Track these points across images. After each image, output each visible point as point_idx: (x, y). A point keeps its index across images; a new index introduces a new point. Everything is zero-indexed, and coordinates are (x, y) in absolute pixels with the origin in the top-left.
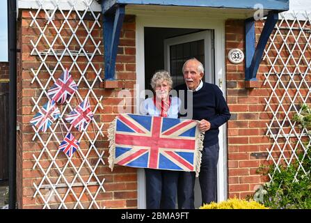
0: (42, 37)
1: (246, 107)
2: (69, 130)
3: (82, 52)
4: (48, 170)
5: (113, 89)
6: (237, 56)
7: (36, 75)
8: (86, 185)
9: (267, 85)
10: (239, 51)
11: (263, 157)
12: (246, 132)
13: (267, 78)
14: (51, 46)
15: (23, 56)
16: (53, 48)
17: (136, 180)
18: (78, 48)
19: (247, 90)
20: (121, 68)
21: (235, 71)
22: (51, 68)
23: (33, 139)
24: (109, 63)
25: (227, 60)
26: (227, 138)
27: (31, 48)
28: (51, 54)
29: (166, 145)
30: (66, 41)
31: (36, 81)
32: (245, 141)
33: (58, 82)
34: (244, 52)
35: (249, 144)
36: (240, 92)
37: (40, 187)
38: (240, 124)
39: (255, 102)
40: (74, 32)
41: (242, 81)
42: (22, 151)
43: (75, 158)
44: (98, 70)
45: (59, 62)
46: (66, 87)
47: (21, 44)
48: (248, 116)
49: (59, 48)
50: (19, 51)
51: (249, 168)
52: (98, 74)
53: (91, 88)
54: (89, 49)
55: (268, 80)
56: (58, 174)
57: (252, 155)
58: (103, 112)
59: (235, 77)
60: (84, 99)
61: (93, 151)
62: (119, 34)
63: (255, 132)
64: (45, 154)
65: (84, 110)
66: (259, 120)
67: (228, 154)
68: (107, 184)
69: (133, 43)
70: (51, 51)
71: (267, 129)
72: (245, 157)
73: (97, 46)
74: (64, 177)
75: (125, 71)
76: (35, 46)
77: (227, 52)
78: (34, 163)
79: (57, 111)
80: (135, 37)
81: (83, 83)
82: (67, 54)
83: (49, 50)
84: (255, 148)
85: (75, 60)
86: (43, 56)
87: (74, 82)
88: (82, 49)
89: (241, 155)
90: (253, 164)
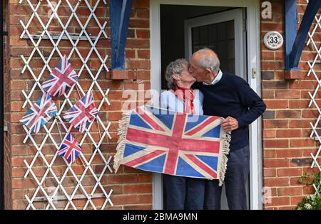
0: (35, 17)
1: (285, 102)
2: (68, 131)
3: (84, 34)
4: (43, 179)
5: (122, 80)
6: (275, 40)
7: (27, 63)
8: (89, 198)
9: (312, 76)
10: (277, 33)
11: (306, 164)
12: (285, 134)
13: (311, 67)
14: (45, 28)
15: (11, 40)
16: (48, 29)
17: (151, 192)
18: (79, 31)
19: (287, 81)
20: (131, 54)
21: (273, 59)
22: (46, 55)
23: (24, 142)
24: (116, 48)
25: (262, 46)
26: (262, 141)
27: (21, 30)
28: (45, 37)
29: (187, 147)
30: (64, 21)
31: (27, 70)
32: (284, 144)
33: (55, 72)
34: (284, 35)
35: (289, 148)
36: (278, 85)
37: (33, 200)
38: (278, 124)
39: (296, 96)
40: (74, 11)
41: (281, 71)
42: (10, 156)
43: (75, 165)
44: (103, 58)
45: (56, 48)
46: (64, 78)
47: (8, 25)
48: (288, 114)
49: (55, 30)
50: (7, 34)
51: (289, 178)
52: (103, 62)
53: (95, 79)
54: (93, 31)
55: (312, 70)
56: (56, 185)
57: (293, 161)
58: (110, 108)
59: (272, 66)
60: (86, 93)
61: (98, 156)
62: (129, 13)
63: (297, 134)
64: (39, 159)
65: (86, 106)
66: (301, 119)
67: (263, 161)
68: (116, 196)
69: (147, 24)
70: (46, 34)
71: (312, 130)
72: (284, 163)
73: (102, 28)
74: (62, 188)
75: (136, 59)
76: (26, 28)
77: (262, 36)
78: (25, 170)
79: (53, 107)
80: (149, 17)
81: (85, 74)
82: (65, 38)
83: (43, 33)
84: (297, 153)
85: (74, 45)
86: (36, 40)
87: (73, 72)
88: (84, 31)
89: (280, 161)
90: (294, 172)
